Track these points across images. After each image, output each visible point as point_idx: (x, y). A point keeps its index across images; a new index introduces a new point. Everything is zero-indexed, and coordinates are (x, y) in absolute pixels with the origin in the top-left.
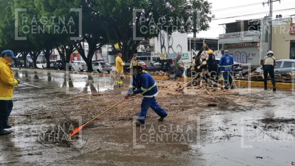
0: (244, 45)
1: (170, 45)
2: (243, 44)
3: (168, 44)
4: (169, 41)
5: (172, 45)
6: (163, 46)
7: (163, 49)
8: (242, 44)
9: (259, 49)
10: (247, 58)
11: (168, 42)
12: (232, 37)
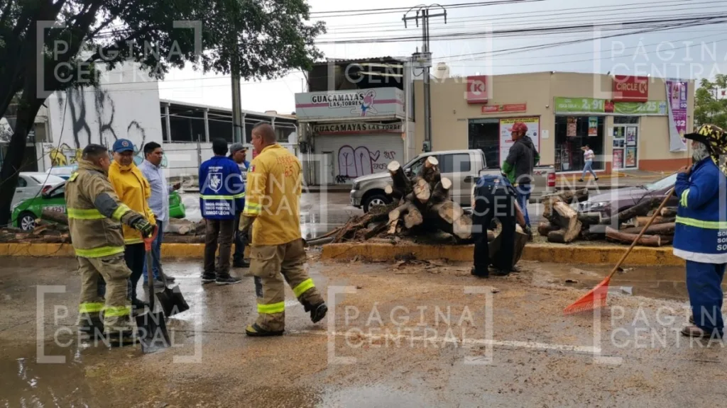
0: (362, 128)
1: (106, 121)
2: (359, 125)
3: (100, 118)
4: (101, 110)
5: (111, 122)
6: (79, 125)
7: (83, 135)
8: (357, 124)
9: (404, 139)
10: (373, 162)
11: (98, 112)
12: (335, 104)
